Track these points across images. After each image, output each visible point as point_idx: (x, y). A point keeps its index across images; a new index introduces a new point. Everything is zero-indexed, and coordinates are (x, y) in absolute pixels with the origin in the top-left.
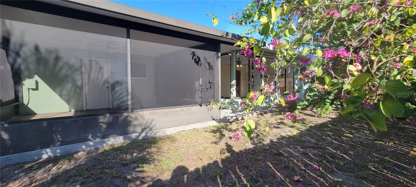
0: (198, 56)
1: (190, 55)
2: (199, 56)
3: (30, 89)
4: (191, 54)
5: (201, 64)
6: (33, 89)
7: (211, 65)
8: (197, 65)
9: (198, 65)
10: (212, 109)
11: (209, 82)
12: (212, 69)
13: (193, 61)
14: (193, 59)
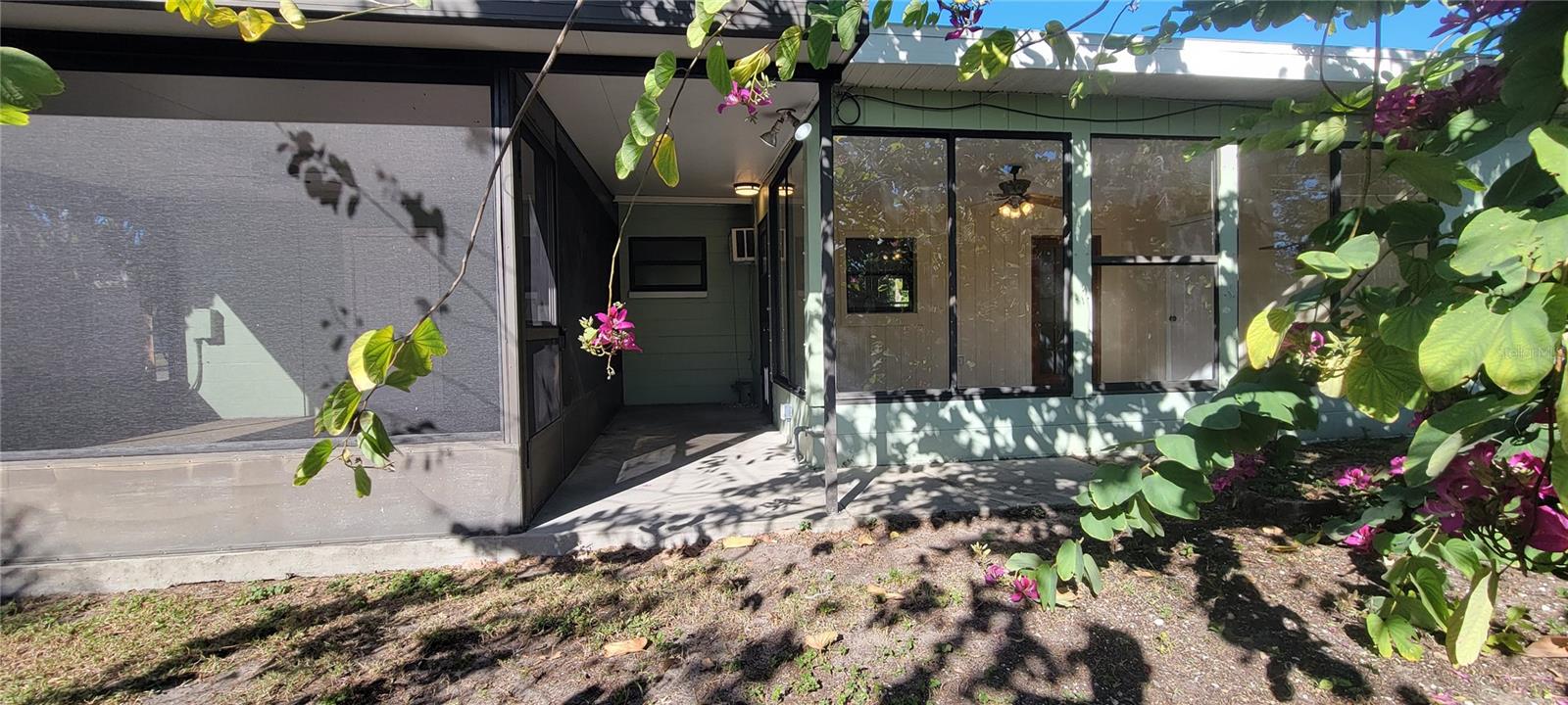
0: (332, 158)
1: (274, 148)
2: (341, 157)
3: (204, 341)
4: (282, 148)
5: (353, 204)
6: (210, 341)
7: (427, 206)
8: (329, 208)
9: (335, 208)
10: (439, 461)
11: (423, 304)
12: (441, 233)
13: (298, 186)
14: (293, 170)
